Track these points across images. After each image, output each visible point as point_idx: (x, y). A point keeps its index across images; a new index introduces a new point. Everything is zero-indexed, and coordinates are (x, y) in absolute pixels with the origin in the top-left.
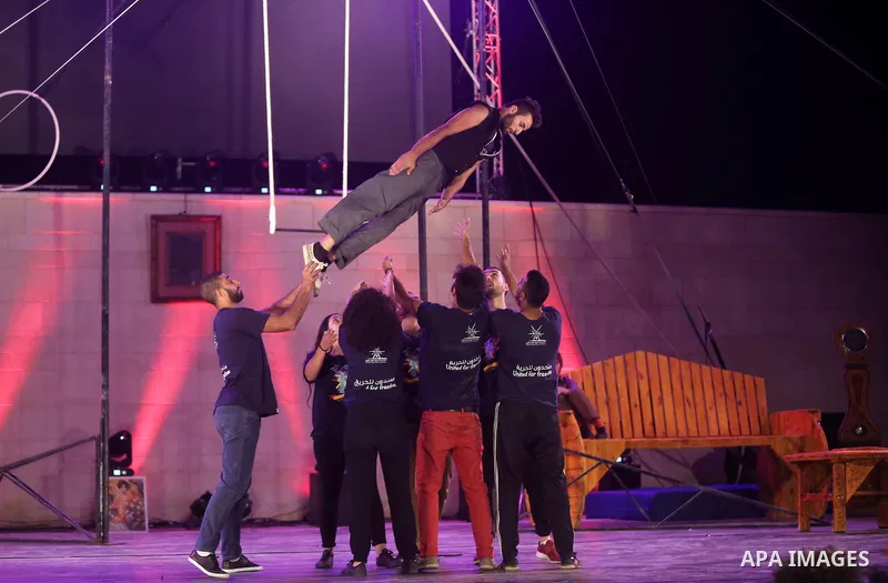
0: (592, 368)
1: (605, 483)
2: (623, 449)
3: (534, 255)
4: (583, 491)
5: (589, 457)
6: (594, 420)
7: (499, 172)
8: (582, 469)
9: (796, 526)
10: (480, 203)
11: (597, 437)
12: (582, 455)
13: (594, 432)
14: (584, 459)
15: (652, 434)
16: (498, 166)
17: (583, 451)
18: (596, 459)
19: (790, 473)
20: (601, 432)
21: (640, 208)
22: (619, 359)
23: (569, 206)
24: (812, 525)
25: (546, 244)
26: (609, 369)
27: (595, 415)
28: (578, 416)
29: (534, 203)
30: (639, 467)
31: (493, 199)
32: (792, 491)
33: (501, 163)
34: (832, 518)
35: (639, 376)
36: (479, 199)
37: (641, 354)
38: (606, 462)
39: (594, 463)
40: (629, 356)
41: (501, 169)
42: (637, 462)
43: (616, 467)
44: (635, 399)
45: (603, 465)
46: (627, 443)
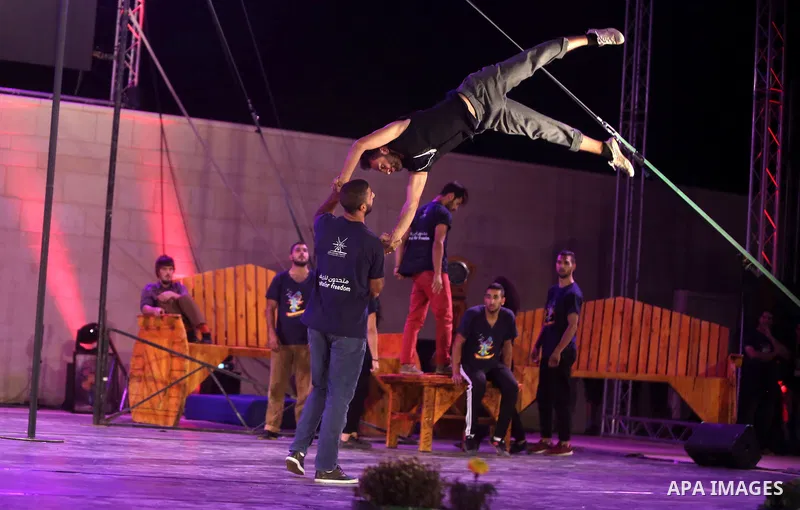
0: (203, 277)
1: (207, 386)
2: (226, 355)
3: (159, 164)
4: (184, 392)
5: (193, 360)
6: (201, 326)
7: (133, 83)
8: (185, 371)
9: (384, 442)
10: (111, 111)
11: (202, 342)
12: (187, 357)
13: (199, 336)
14: (188, 362)
15: (255, 344)
16: (133, 77)
17: (187, 354)
18: (199, 362)
19: (382, 392)
20: (206, 337)
21: (264, 130)
22: (230, 270)
23: (197, 122)
24: (400, 443)
25: (172, 156)
26: (220, 279)
27: (202, 321)
28: (186, 321)
29: (163, 116)
30: (239, 374)
31: (125, 108)
32: (383, 410)
33: (136, 74)
34: (418, 438)
35: (248, 288)
36: (112, 106)
37: (251, 268)
38: (209, 366)
39: (198, 366)
40: (240, 268)
41: (136, 80)
42: (239, 370)
43: (218, 373)
44: (241, 310)
45: (206, 369)
46: (230, 350)
